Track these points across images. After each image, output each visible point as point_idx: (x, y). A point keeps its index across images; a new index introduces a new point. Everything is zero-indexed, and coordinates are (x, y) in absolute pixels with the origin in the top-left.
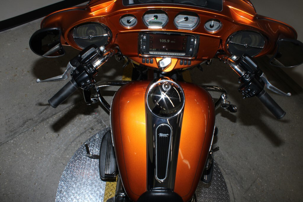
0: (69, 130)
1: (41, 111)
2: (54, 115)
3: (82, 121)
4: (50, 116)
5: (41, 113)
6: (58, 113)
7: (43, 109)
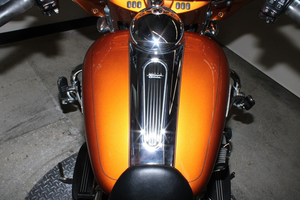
0: (42, 151)
1: (10, 128)
2: (26, 133)
3: (59, 141)
4: (19, 134)
5: (10, 130)
6: (30, 131)
7: (12, 126)
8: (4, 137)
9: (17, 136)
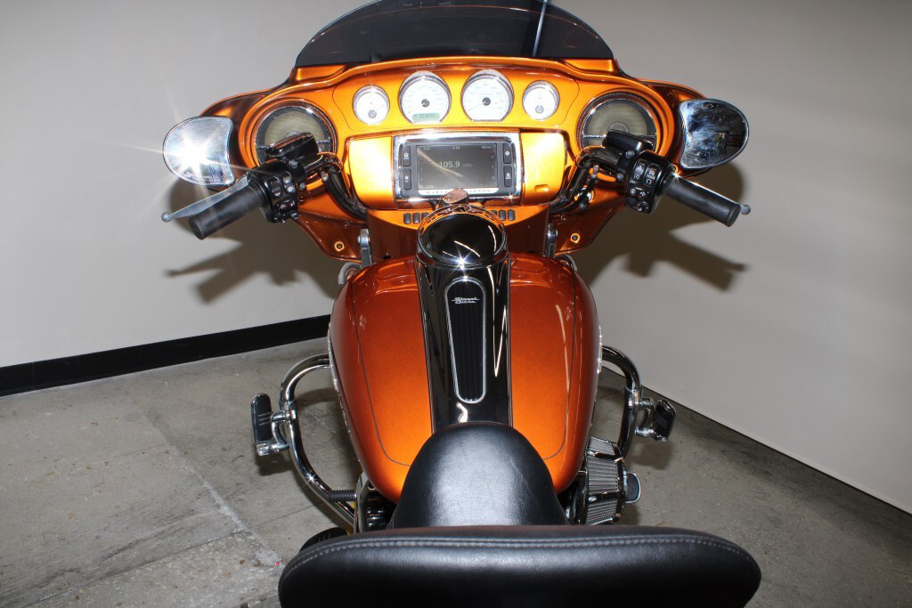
1: (111, 551)
2: (150, 562)
4: (134, 564)
5: (110, 556)
6: (160, 558)
7: (116, 548)
8: (97, 570)
9: (128, 569)
